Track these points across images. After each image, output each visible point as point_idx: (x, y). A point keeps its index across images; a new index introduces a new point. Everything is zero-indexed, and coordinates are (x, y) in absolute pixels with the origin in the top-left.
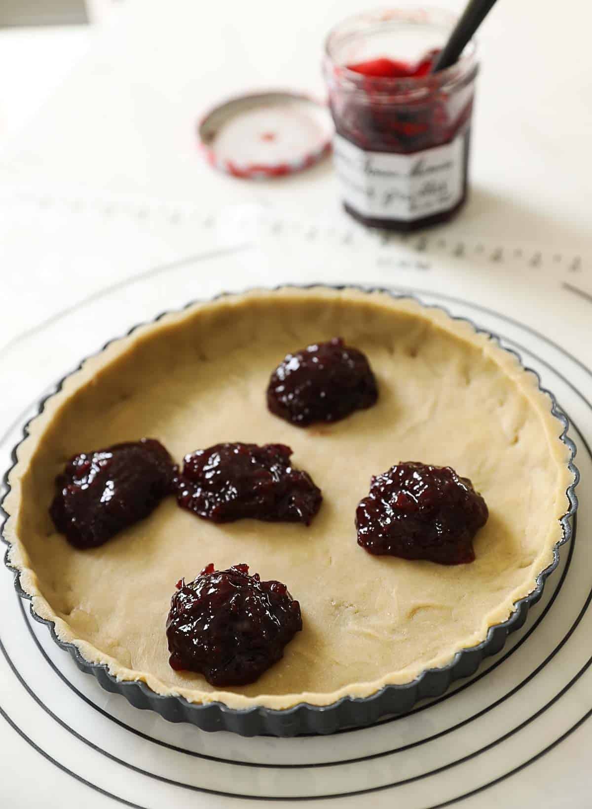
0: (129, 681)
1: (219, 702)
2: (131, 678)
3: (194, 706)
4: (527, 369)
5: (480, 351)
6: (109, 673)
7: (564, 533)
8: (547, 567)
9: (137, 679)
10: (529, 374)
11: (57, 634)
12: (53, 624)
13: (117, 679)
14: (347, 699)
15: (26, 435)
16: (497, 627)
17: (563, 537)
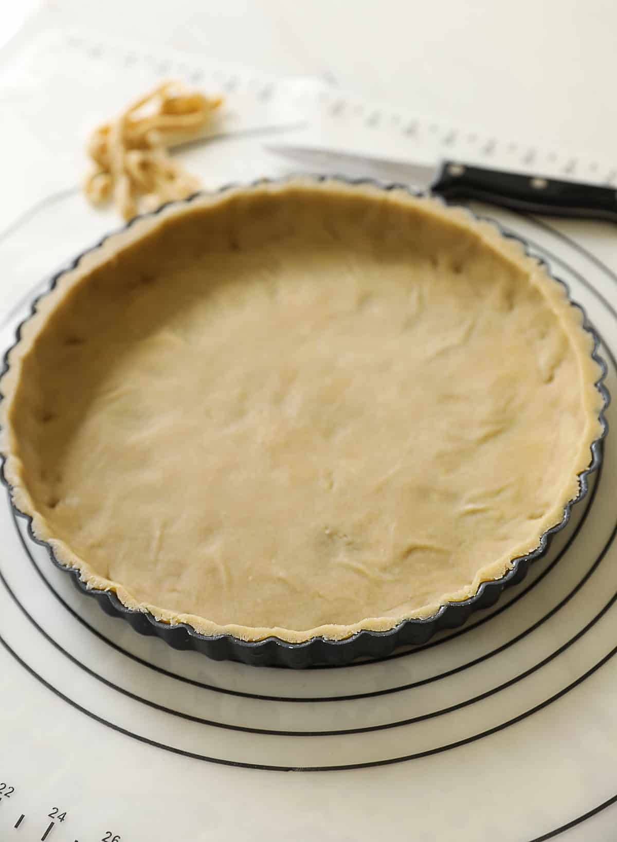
0: (99, 590)
1: (187, 625)
2: (101, 586)
3: (161, 625)
4: (573, 304)
5: (527, 277)
6: (80, 579)
7: (580, 491)
8: (554, 525)
9: (107, 589)
10: (576, 309)
11: (33, 531)
12: (31, 519)
13: (87, 587)
14: (319, 639)
15: (34, 311)
16: (489, 583)
17: (578, 495)
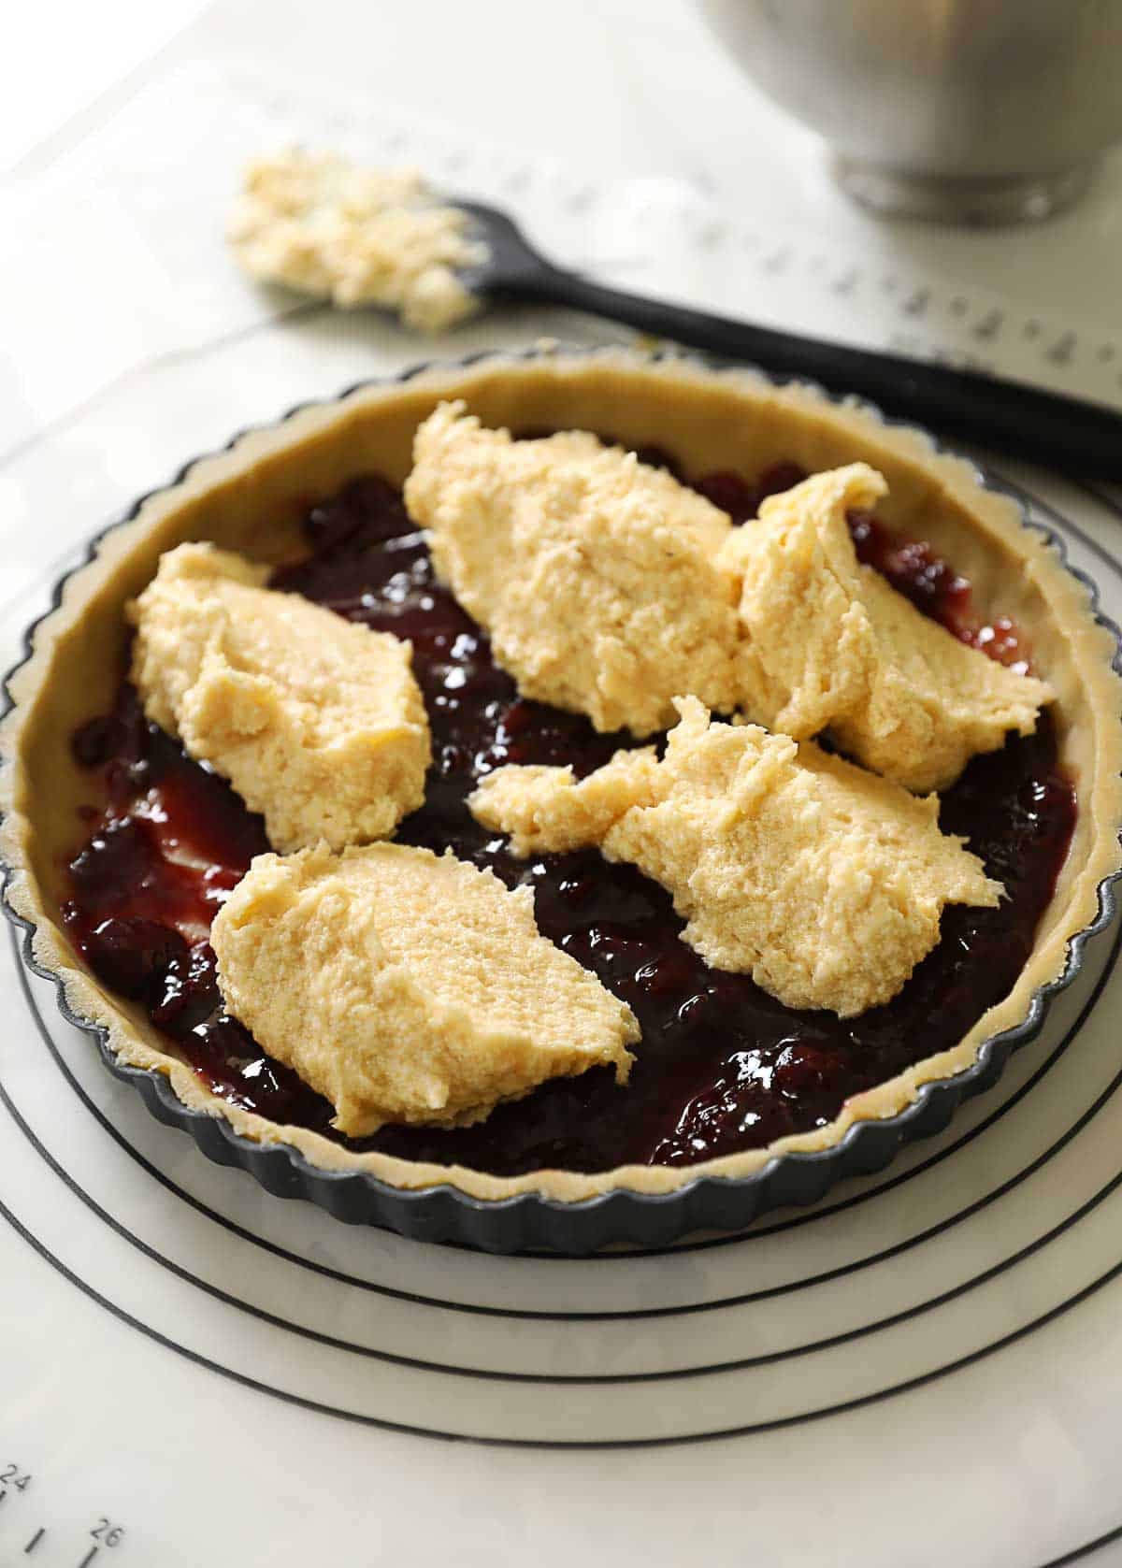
0: (136, 1067)
1: (292, 1147)
2: (143, 1062)
3: (243, 1144)
4: (1102, 621)
5: (1021, 564)
6: (107, 1044)
7: (1067, 969)
8: (1009, 1027)
9: (154, 1067)
10: (1103, 630)
11: (34, 950)
12: (32, 930)
13: (118, 1061)
14: (533, 1195)
15: (92, 556)
16: (870, 1123)
17: (1061, 975)
